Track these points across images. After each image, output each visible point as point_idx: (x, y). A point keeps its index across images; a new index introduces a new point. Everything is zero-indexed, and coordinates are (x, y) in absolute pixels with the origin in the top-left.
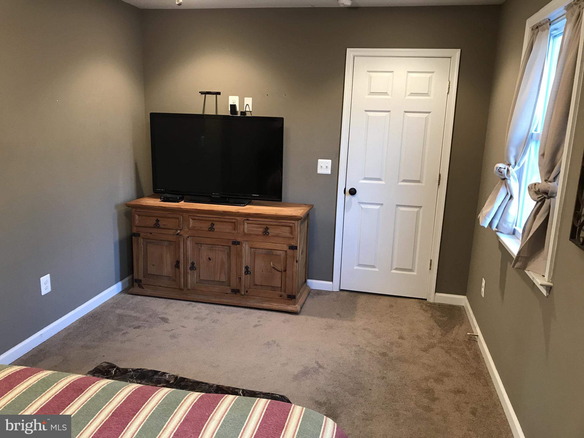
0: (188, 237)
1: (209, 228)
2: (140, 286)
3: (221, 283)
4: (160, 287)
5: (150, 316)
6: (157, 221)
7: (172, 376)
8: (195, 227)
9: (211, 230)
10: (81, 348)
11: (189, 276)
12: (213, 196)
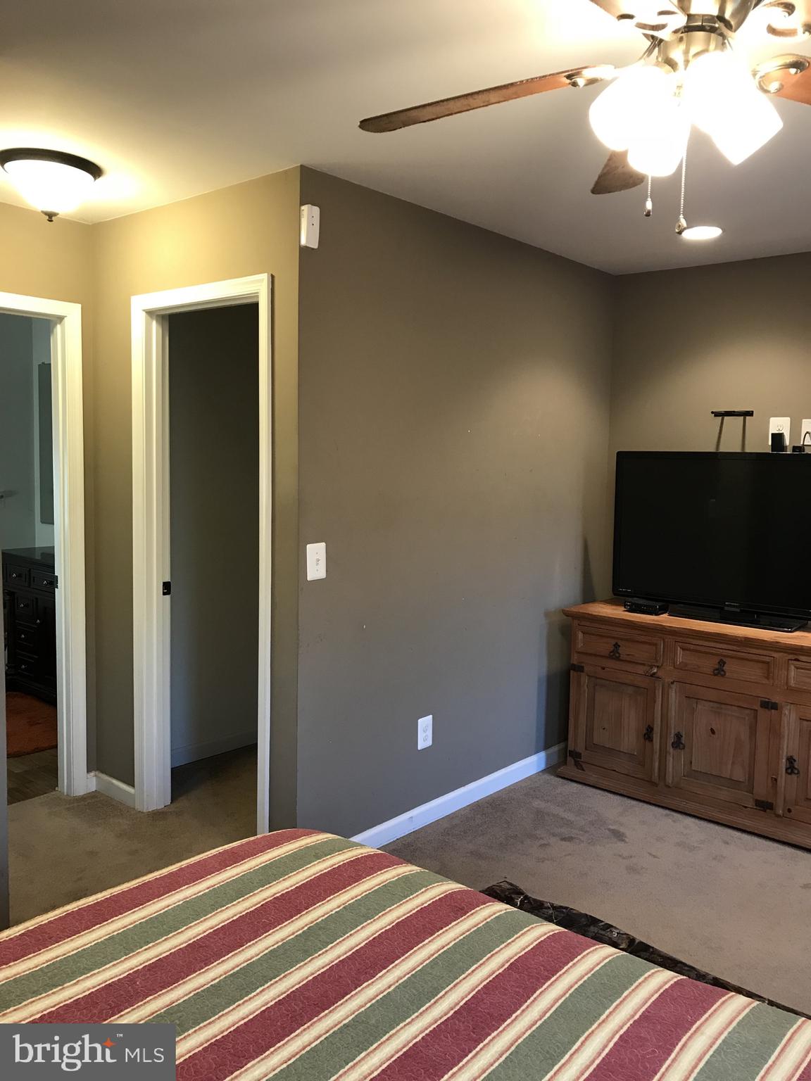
0: (672, 683)
1: (714, 670)
2: (578, 765)
3: (733, 783)
4: (614, 772)
5: (592, 823)
6: (617, 646)
7: (624, 936)
8: (686, 665)
9: (719, 673)
10: (468, 855)
11: (669, 760)
12: (726, 608)
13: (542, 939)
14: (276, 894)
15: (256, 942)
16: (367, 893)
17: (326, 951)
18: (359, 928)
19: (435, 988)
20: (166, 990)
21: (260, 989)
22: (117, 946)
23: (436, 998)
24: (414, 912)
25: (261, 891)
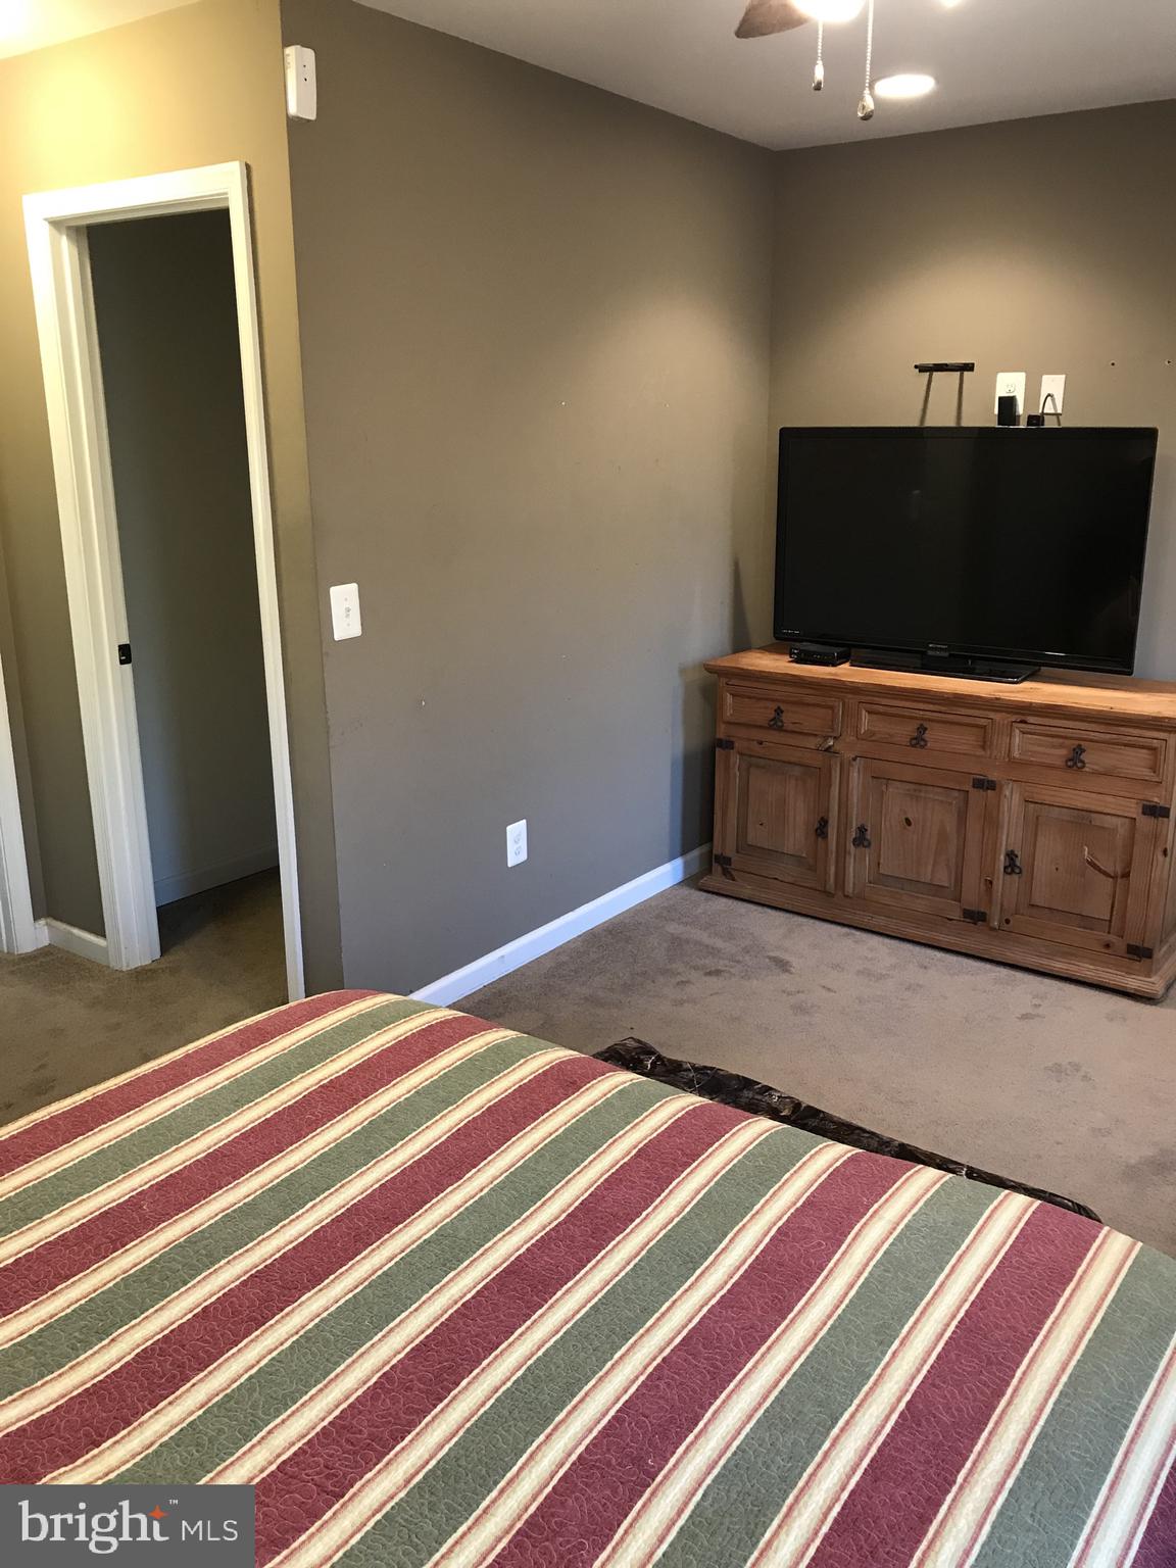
0: (854, 759)
1: (911, 739)
2: (726, 873)
3: (937, 890)
4: (775, 881)
5: (746, 950)
6: (779, 711)
7: (788, 1100)
8: (874, 734)
9: (918, 743)
10: (582, 1001)
11: (850, 863)
12: (930, 653)
13: (679, 1115)
14: (321, 1080)
15: (300, 1145)
16: (447, 1070)
17: (395, 1151)
18: (437, 1117)
19: (541, 1188)
20: (183, 1214)
21: (310, 1204)
22: (110, 1161)
23: (543, 1200)
24: (510, 1091)
25: (301, 1078)
